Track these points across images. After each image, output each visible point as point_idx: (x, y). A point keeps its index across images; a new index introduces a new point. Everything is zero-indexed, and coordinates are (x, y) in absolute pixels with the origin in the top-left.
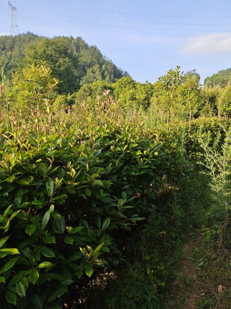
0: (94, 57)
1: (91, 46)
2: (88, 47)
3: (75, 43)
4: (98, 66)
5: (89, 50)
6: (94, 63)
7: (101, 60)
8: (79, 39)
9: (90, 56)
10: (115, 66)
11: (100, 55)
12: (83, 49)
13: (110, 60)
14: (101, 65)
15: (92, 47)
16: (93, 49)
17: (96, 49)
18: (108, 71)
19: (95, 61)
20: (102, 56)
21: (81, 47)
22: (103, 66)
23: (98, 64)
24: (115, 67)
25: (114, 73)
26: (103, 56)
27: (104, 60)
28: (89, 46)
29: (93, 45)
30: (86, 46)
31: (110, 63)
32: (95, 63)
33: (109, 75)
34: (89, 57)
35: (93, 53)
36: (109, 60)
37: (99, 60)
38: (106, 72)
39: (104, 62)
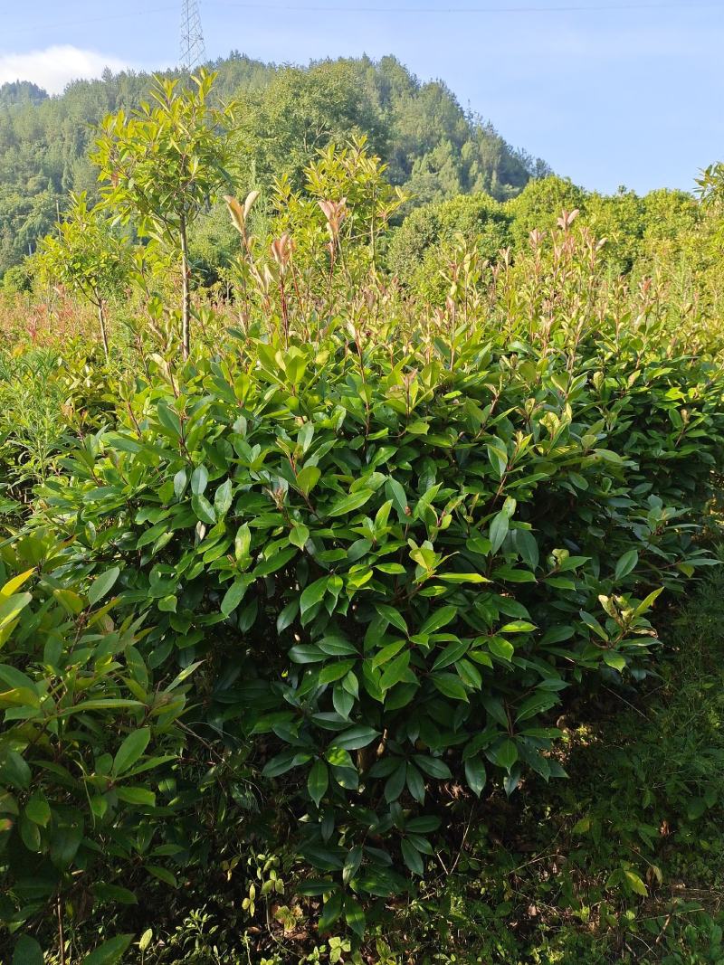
0: (437, 119)
1: (427, 83)
2: (418, 87)
3: (375, 77)
4: (448, 146)
5: (420, 98)
6: (434, 139)
7: (460, 126)
8: (389, 62)
9: (425, 115)
10: (502, 142)
11: (455, 112)
12: (400, 96)
13: (490, 126)
14: (459, 144)
15: (430, 87)
16: (434, 92)
17: (441, 91)
18: (480, 161)
19: (437, 132)
20: (462, 112)
21: (396, 87)
22: (465, 146)
23: (449, 142)
24: (503, 149)
25: (501, 168)
26: (466, 114)
27: (467, 126)
28: (422, 85)
29: (434, 81)
30: (412, 86)
31: (488, 135)
32: (440, 137)
33: (483, 174)
34: (420, 121)
35: (432, 106)
36: (485, 125)
37: (452, 127)
38: (475, 166)
39: (468, 132)
